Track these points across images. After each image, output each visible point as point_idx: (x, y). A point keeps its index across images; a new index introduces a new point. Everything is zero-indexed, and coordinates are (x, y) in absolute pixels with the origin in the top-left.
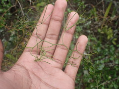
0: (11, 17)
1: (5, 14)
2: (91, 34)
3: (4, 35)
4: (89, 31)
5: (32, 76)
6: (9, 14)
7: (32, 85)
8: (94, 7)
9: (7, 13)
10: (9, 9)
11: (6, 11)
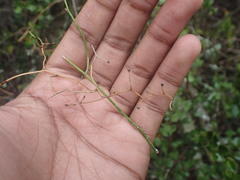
0: (50, 24)
1: (40, 17)
2: (220, 73)
3: (33, 61)
4: (215, 67)
5: (60, 123)
6: (49, 17)
7: (59, 145)
8: (227, 13)
9: (45, 14)
10: (48, 8)
11: (42, 10)
